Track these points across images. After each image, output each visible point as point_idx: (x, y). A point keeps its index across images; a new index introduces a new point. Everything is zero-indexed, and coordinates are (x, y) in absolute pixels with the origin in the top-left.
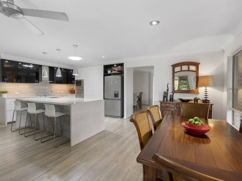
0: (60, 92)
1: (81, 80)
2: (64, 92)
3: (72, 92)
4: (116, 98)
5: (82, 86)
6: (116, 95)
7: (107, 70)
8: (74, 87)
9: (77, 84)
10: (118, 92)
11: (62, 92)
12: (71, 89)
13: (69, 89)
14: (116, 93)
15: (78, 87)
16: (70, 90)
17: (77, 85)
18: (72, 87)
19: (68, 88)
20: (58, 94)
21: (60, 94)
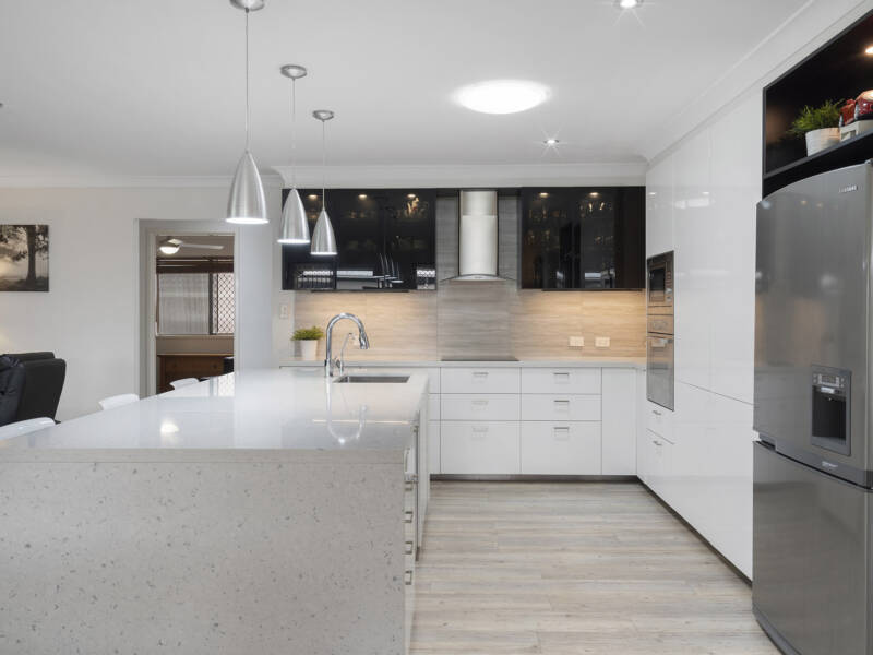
0: (590, 341)
1: (664, 256)
2: (614, 341)
4: (830, 455)
5: (668, 300)
9: (651, 288)
10: (848, 376)
11: (602, 342)
14: (828, 390)
17: (651, 300)
20: (576, 359)
21: (584, 355)
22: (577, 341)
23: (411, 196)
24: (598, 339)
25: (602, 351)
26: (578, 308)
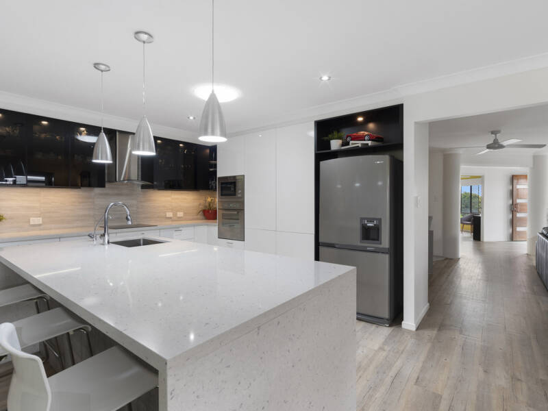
0: (175, 214)
1: (234, 177)
2: (185, 214)
3: (209, 214)
4: (370, 245)
5: (239, 195)
6: (370, 233)
7: (330, 136)
8: (215, 199)
9: (222, 190)
10: (380, 220)
11: (180, 214)
12: (207, 205)
13: (200, 205)
14: (370, 225)
15: (226, 199)
16: (202, 207)
17: (222, 195)
18: (209, 200)
19: (196, 204)
20: (169, 223)
21: (173, 221)
22: (170, 214)
23: (82, 129)
24: (178, 213)
25: (180, 219)
26: (169, 199)
